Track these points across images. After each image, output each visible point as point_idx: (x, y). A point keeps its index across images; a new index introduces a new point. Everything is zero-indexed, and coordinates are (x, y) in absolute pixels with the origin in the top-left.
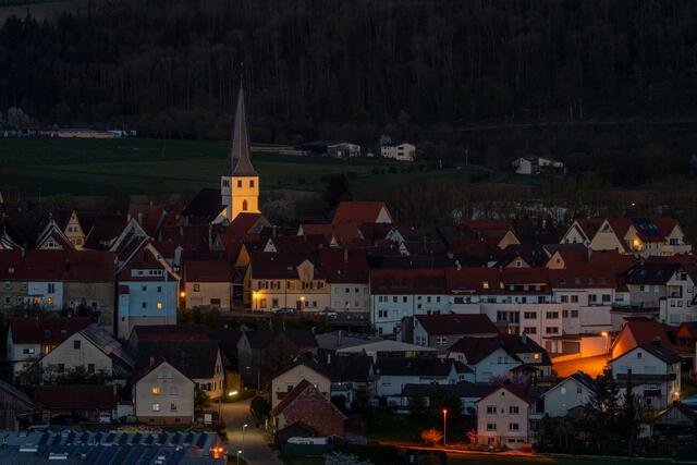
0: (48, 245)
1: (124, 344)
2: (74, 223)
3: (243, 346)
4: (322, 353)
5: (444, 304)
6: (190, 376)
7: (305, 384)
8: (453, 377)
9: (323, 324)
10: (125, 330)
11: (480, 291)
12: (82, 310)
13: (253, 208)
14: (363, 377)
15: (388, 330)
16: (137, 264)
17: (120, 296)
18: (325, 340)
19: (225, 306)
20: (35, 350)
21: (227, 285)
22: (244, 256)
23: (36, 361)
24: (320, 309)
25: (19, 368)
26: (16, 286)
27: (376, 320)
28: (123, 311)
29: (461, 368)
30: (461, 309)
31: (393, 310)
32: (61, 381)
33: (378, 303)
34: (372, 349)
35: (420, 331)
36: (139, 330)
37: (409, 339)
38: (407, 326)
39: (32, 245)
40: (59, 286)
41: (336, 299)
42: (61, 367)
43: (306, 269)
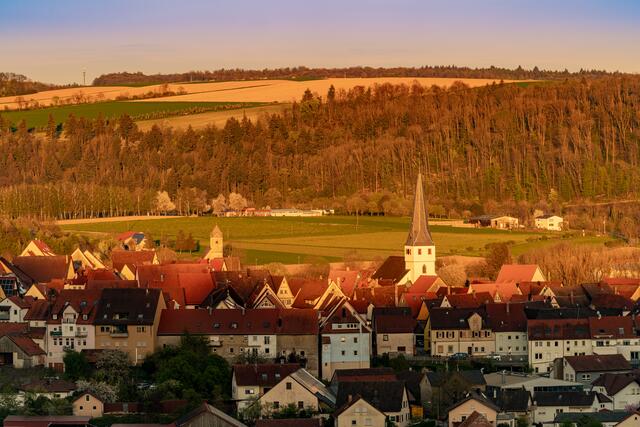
0: (265, 305)
1: (328, 384)
2: (284, 286)
3: (425, 385)
4: (490, 390)
5: (587, 347)
6: (382, 410)
7: (475, 415)
8: (596, 406)
9: (490, 366)
10: (328, 374)
11: (617, 336)
12: (293, 357)
13: (431, 271)
14: (523, 407)
15: (543, 369)
16: (336, 320)
17: (323, 346)
18: (492, 379)
19: (409, 352)
20: (256, 391)
21: (411, 336)
22: (424, 312)
23: (256, 400)
24: (487, 354)
25: (241, 405)
26: (238, 339)
27: (533, 362)
28: (326, 358)
29: (602, 399)
30: (602, 351)
31: (546, 353)
32: (276, 416)
33: (534, 348)
34: (530, 384)
35: (569, 370)
36: (339, 373)
37: (560, 376)
38: (558, 366)
39: (251, 305)
40: (273, 338)
41: (501, 344)
42: (276, 404)
43: (475, 320)
